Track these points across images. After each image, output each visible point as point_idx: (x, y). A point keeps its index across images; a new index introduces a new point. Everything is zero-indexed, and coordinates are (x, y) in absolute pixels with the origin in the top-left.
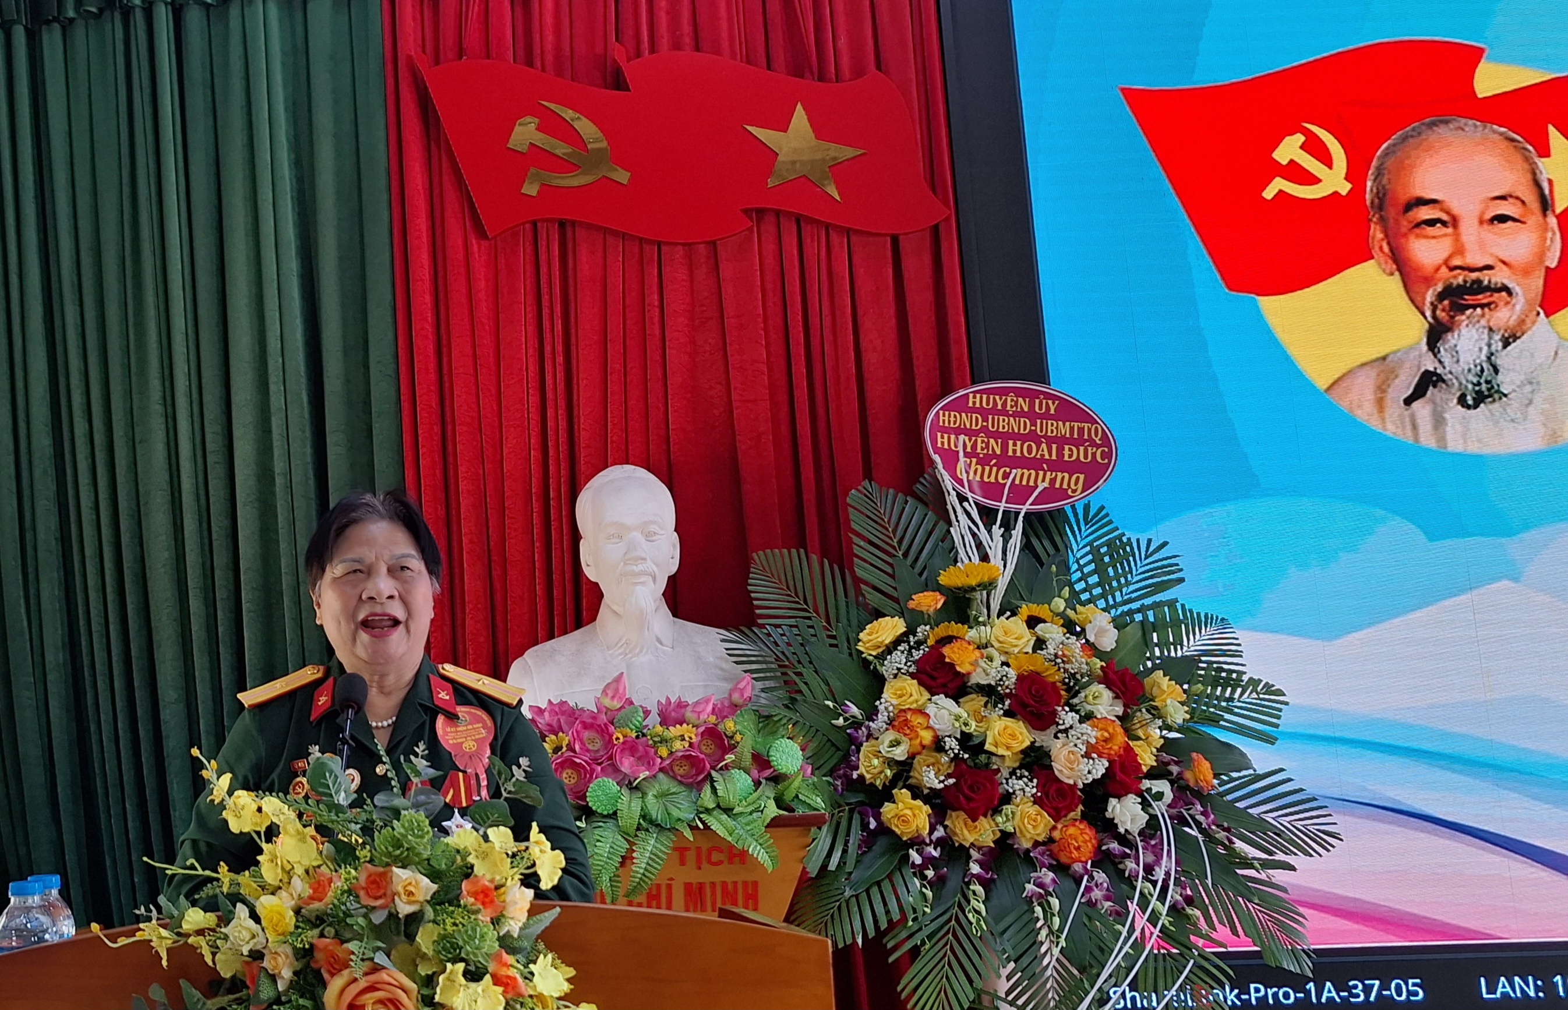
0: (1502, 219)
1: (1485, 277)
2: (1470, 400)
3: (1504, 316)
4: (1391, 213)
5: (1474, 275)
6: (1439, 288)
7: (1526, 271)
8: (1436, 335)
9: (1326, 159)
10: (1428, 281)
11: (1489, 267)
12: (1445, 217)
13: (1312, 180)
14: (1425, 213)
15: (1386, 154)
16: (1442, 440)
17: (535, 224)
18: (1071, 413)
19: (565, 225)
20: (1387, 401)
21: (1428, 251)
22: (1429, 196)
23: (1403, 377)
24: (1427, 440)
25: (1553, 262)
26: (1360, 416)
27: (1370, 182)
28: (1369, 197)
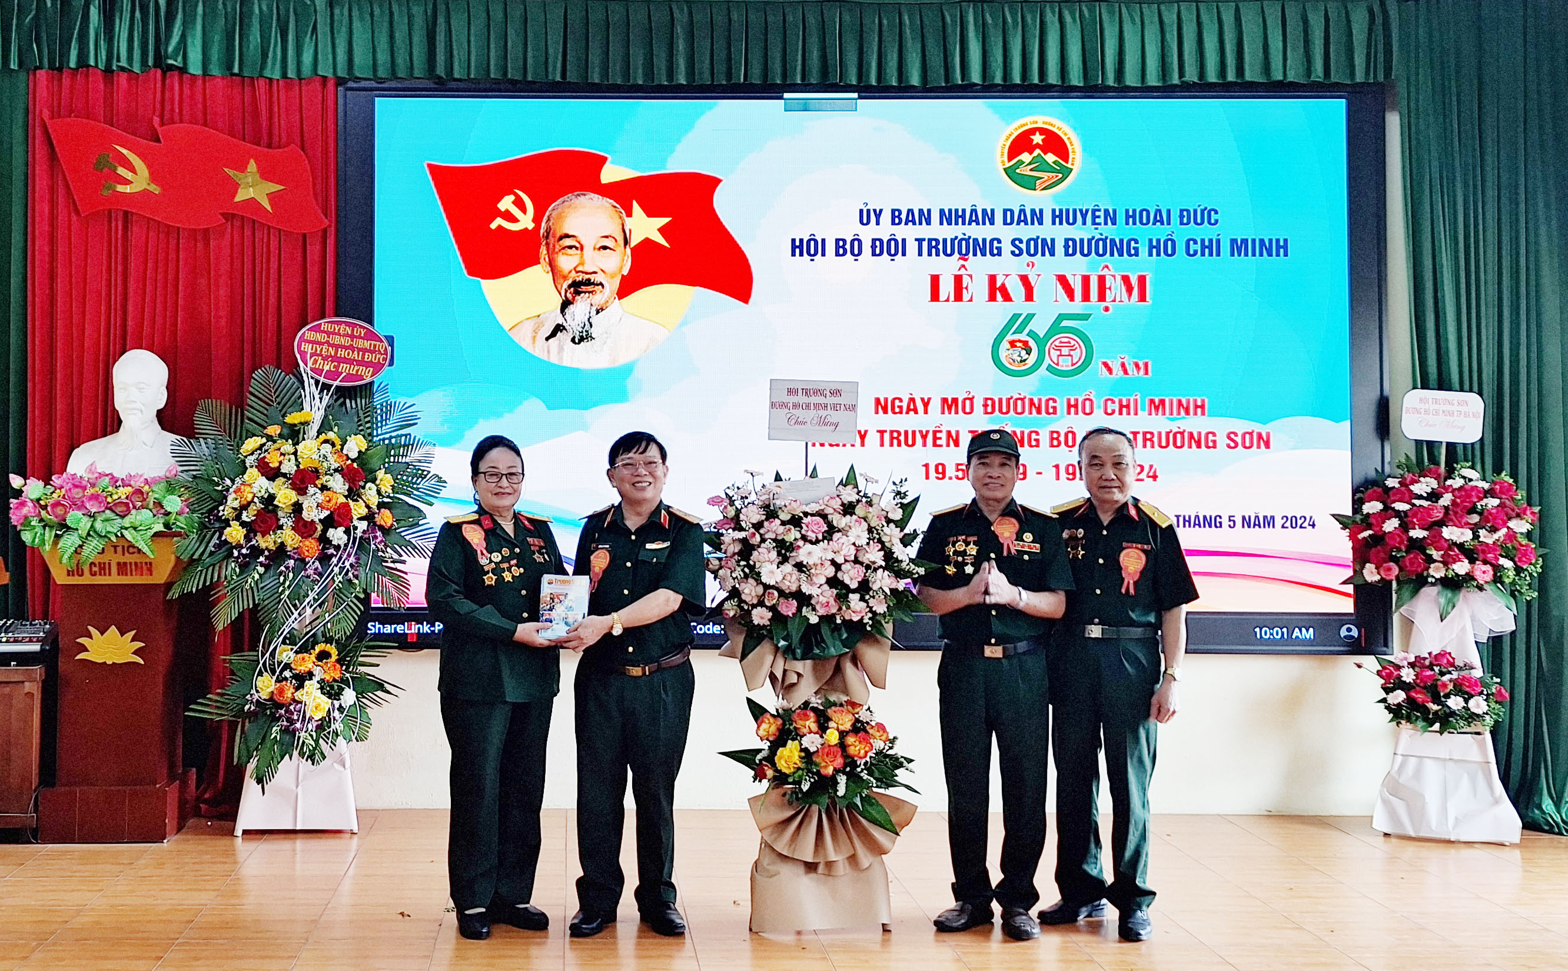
0: (605, 248)
1: (592, 277)
2: (577, 341)
3: (599, 298)
4: (551, 240)
5: (587, 276)
6: (570, 282)
7: (613, 276)
8: (566, 304)
9: (524, 210)
10: (565, 278)
11: (595, 273)
12: (578, 245)
13: (513, 219)
15: (553, 209)
16: (561, 359)
17: (110, 211)
18: (371, 336)
19: (126, 213)
20: (538, 338)
21: (566, 262)
22: (571, 233)
23: (546, 326)
24: (554, 359)
25: (625, 272)
26: (524, 345)
27: (543, 224)
28: (542, 231)
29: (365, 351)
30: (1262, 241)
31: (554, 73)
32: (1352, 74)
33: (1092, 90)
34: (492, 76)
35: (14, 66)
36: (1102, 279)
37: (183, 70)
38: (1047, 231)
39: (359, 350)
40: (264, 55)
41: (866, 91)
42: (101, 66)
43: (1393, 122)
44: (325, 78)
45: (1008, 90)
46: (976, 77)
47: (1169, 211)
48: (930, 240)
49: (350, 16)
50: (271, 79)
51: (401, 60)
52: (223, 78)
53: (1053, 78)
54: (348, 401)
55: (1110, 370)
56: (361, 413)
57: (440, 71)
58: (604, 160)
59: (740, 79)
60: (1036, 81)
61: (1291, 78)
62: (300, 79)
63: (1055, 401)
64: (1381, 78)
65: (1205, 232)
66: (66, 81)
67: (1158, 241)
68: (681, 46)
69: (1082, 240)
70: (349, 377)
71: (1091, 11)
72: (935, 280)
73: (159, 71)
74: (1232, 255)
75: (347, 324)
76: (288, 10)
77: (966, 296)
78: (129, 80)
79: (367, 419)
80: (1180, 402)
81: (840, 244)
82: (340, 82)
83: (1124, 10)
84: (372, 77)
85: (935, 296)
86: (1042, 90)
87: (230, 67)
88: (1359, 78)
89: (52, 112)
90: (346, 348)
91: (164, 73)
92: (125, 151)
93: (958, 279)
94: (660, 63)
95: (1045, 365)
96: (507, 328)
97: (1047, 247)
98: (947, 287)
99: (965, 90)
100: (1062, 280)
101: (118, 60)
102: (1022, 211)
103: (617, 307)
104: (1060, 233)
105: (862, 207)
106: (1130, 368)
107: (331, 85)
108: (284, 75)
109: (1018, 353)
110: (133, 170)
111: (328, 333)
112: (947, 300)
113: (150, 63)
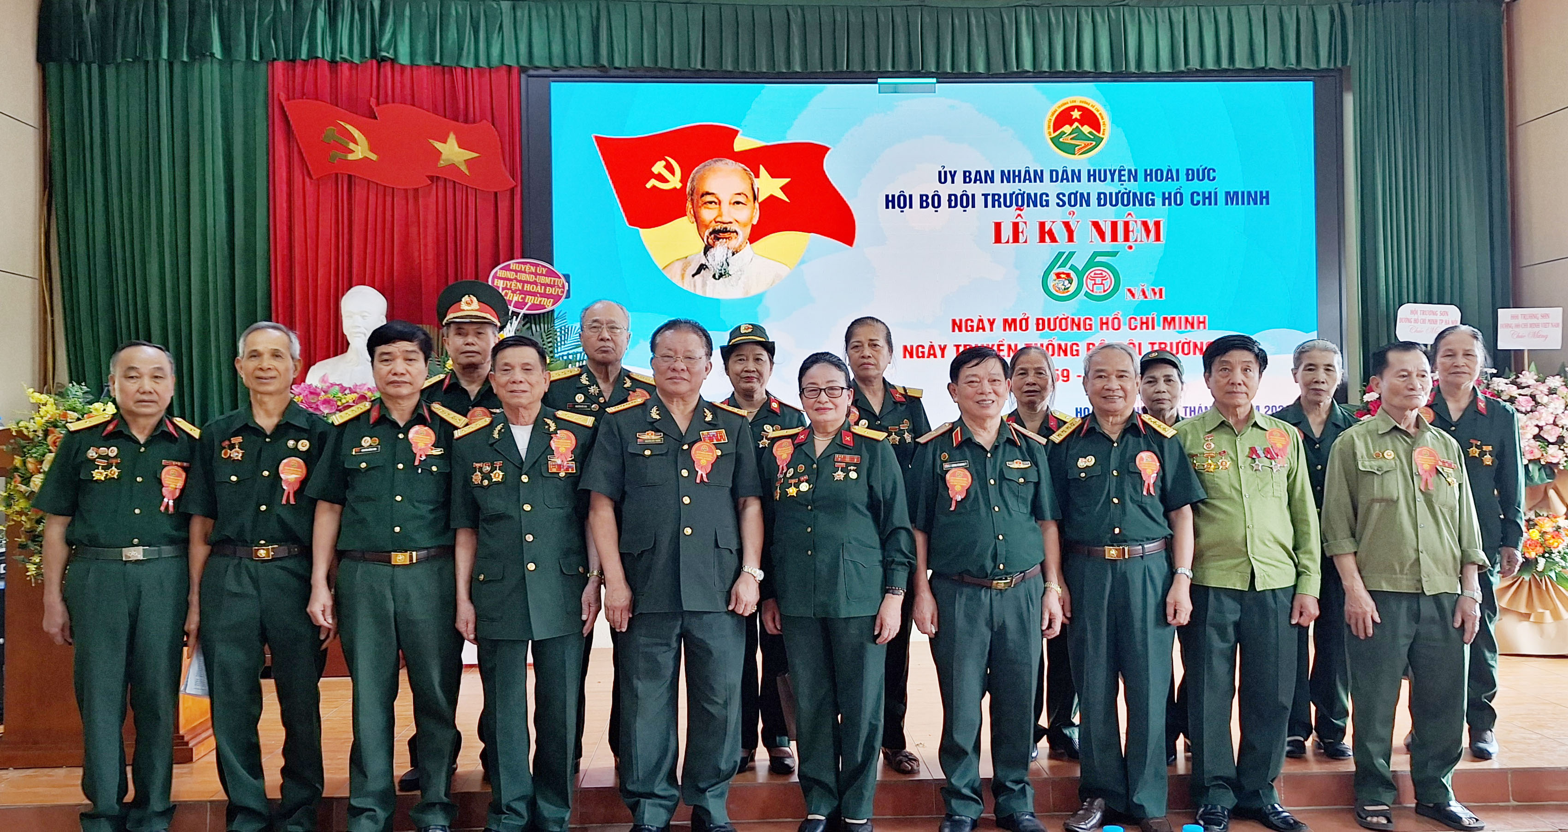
0: (738, 203)
1: (729, 227)
2: (717, 277)
3: (734, 243)
4: (695, 197)
5: (725, 226)
6: (711, 230)
7: (745, 225)
8: (707, 249)
9: (672, 172)
10: (707, 227)
11: (731, 223)
12: (716, 201)
13: (665, 181)
14: (709, 198)
15: (697, 172)
16: (705, 292)
17: (337, 174)
18: (551, 274)
19: (350, 177)
20: (686, 276)
21: (708, 214)
22: (710, 191)
23: (693, 265)
24: (699, 292)
25: (755, 222)
26: (674, 281)
27: (689, 184)
28: (688, 190)
29: (546, 285)
30: (1249, 193)
31: (695, 64)
32: (1318, 62)
33: (1118, 75)
34: (646, 64)
35: (256, 58)
36: (1126, 224)
37: (393, 61)
38: (1084, 186)
39: (542, 285)
40: (461, 49)
41: (943, 77)
42: (328, 58)
43: (1349, 101)
44: (510, 67)
45: (1054, 76)
46: (1028, 66)
47: (1178, 171)
48: (994, 195)
49: (530, 17)
50: (466, 68)
51: (572, 51)
52: (427, 67)
53: (1088, 66)
54: (533, 326)
55: (1133, 295)
56: (544, 335)
57: (604, 61)
58: (736, 132)
59: (843, 67)
60: (1075, 69)
61: (1271, 64)
62: (490, 68)
63: (1090, 319)
64: (1339, 65)
65: (1205, 186)
66: (299, 70)
67: (1170, 194)
68: (796, 41)
69: (1111, 194)
70: (533, 307)
71: (1117, 13)
72: (998, 226)
73: (374, 62)
74: (1227, 204)
75: (532, 264)
76: (479, 13)
77: (1022, 238)
78: (351, 69)
79: (549, 340)
80: (1187, 319)
81: (923, 199)
82: (523, 70)
83: (1142, 12)
84: (548, 66)
85: (998, 240)
86: (1080, 76)
87: (432, 58)
88: (1323, 65)
89: (288, 95)
90: (531, 283)
91: (379, 63)
92: (349, 127)
93: (1016, 225)
94: (780, 55)
95: (1083, 292)
96: (661, 268)
97: (1085, 200)
98: (1007, 232)
99: (1020, 76)
100: (1096, 225)
101: (341, 53)
102: (1065, 171)
103: (749, 249)
104: (1094, 188)
105: (941, 169)
106: (1149, 293)
107: (515, 72)
108: (477, 65)
109: (1062, 283)
110: (355, 142)
111: (516, 272)
112: (1008, 242)
113: (368, 55)
